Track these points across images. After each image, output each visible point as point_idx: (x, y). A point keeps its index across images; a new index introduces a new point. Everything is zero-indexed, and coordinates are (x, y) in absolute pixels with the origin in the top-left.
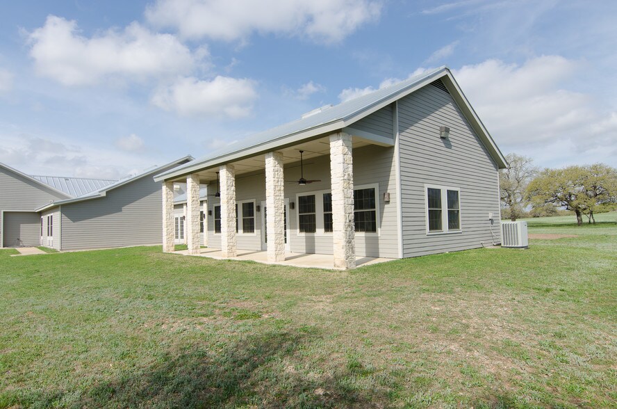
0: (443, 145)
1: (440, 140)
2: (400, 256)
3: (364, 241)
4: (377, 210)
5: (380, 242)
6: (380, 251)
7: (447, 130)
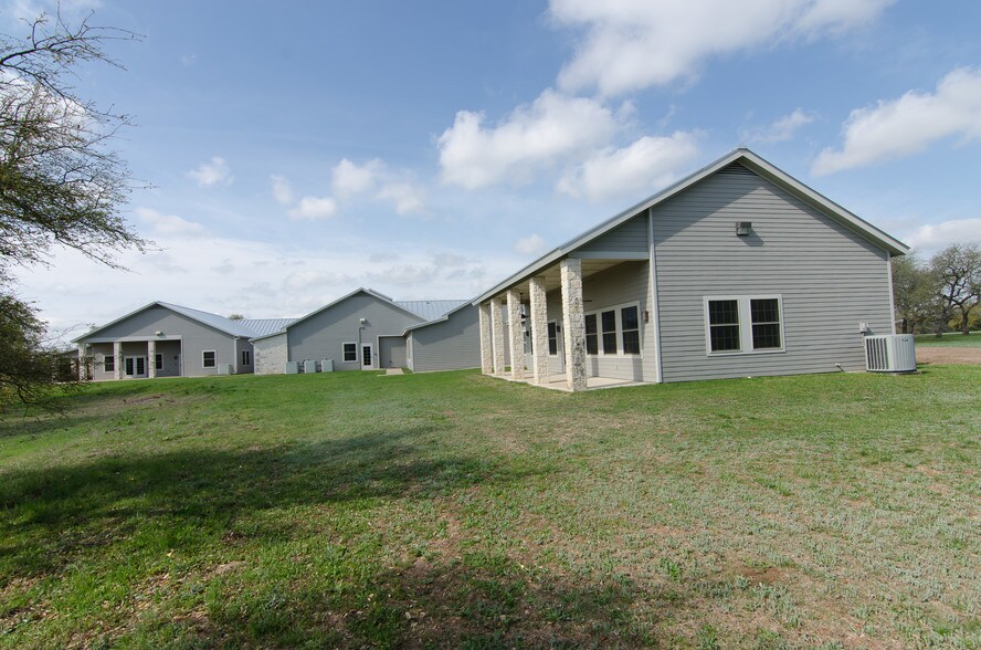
0: (744, 244)
1: (738, 239)
2: (658, 380)
3: (631, 364)
4: (640, 329)
5: (644, 364)
6: (644, 374)
7: (747, 225)
